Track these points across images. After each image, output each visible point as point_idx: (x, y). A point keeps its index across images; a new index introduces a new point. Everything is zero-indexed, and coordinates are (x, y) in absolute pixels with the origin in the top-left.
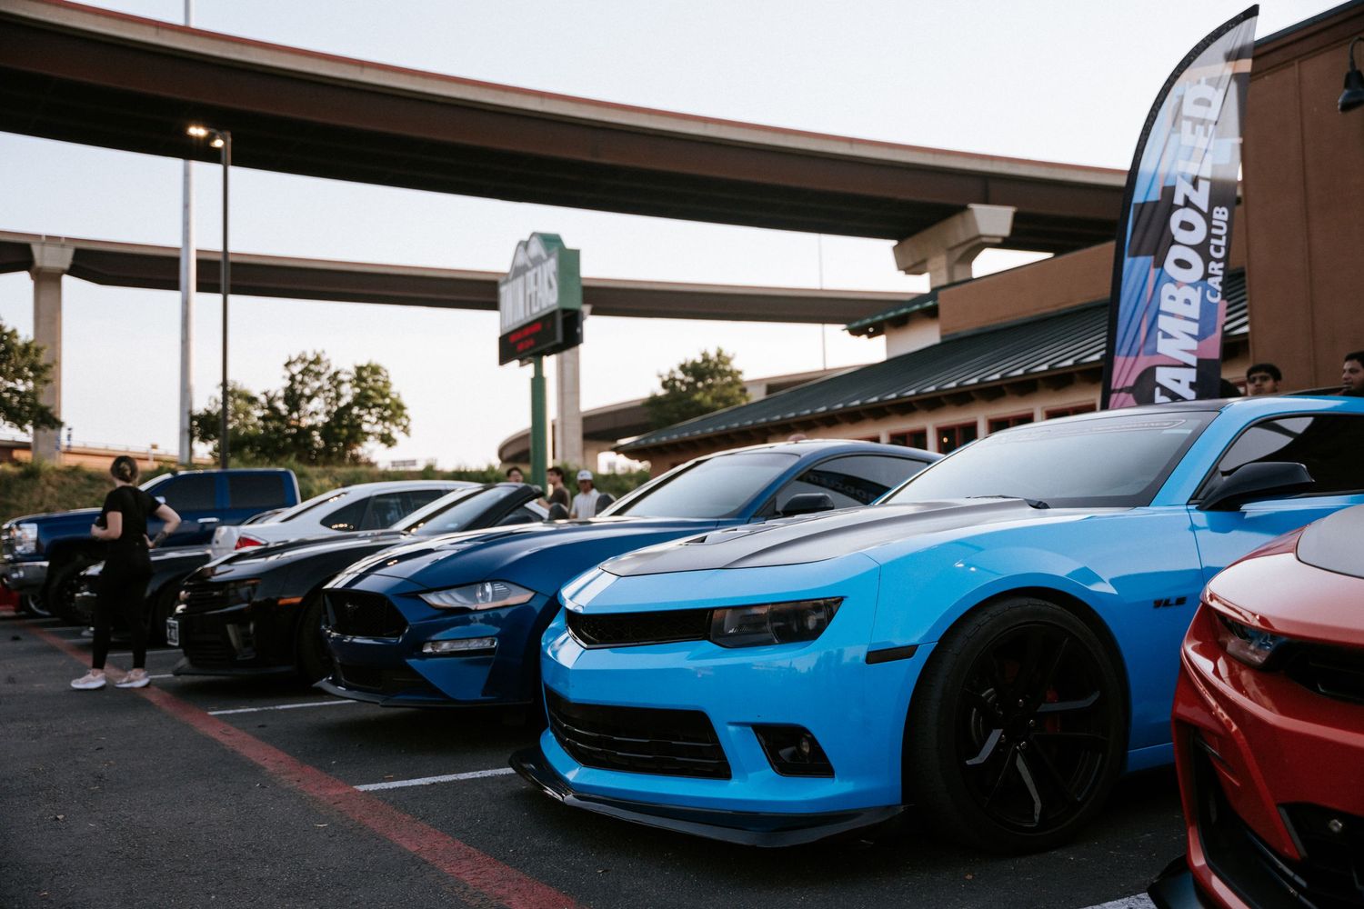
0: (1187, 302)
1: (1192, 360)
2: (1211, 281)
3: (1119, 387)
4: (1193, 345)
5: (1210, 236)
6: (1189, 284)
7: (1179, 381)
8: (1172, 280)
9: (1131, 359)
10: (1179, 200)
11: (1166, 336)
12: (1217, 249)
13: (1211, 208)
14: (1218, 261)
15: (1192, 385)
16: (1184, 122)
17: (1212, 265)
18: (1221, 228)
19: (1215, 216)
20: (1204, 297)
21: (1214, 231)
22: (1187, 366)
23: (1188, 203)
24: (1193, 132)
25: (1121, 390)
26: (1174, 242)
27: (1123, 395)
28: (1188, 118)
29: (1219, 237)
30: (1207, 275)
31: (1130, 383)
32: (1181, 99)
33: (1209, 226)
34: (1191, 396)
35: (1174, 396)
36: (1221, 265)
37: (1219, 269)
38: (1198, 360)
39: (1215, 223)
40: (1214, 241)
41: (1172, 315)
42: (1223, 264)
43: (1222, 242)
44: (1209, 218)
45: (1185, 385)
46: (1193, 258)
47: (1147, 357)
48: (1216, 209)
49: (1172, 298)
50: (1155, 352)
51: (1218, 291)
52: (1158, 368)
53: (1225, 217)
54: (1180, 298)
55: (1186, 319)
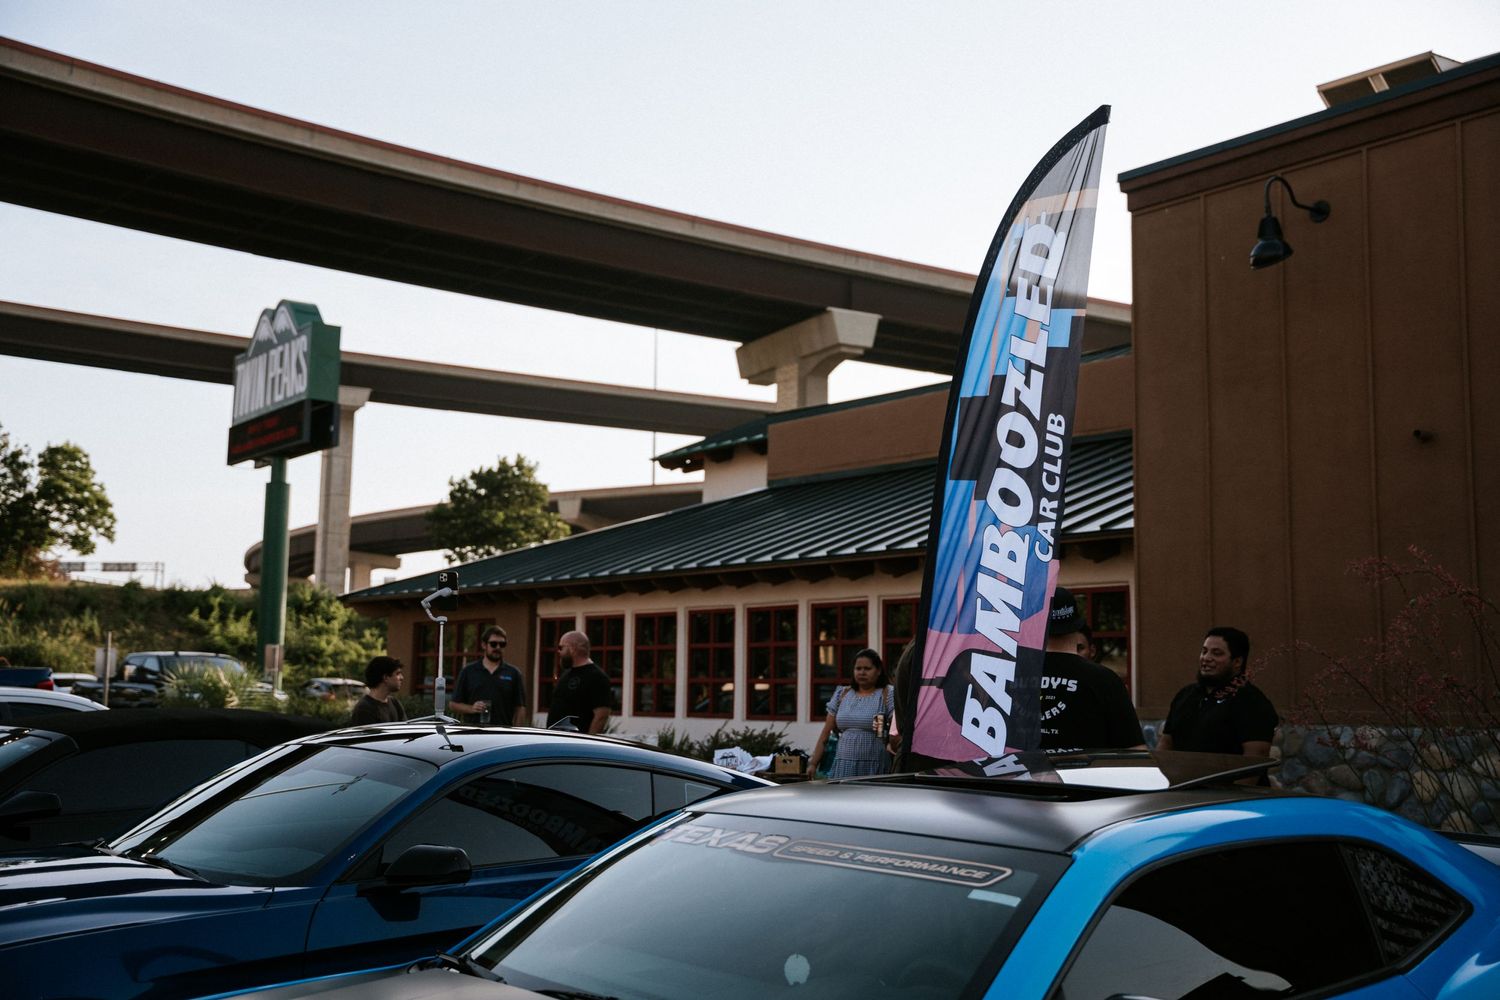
0: (1013, 556)
1: (1013, 648)
2: (1042, 526)
3: (930, 676)
4: (1014, 624)
5: (1042, 457)
6: (1015, 529)
7: (993, 678)
8: (997, 522)
9: (946, 634)
11: (988, 606)
12: (1051, 477)
13: (1044, 414)
14: (1050, 496)
15: (1009, 688)
16: (1021, 281)
17: (1044, 502)
18: (1055, 446)
19: (1050, 427)
20: (1031, 550)
21: (1048, 450)
22: (1005, 655)
23: (1019, 407)
24: (1029, 295)
25: (931, 682)
26: (1000, 464)
27: (934, 689)
28: (1026, 275)
29: (1053, 460)
30: (1037, 518)
31: (942, 673)
32: (1019, 244)
33: (1043, 443)
34: (1006, 703)
35: (987, 702)
36: (1055, 504)
37: (1052, 510)
38: (1019, 648)
39: (1049, 437)
40: (1047, 466)
41: (994, 574)
42: (1057, 502)
43: (1057, 469)
44: (1040, 427)
45: (1001, 684)
46: (1020, 487)
47: (963, 636)
48: (1051, 416)
49: (994, 548)
50: (972, 630)
51: (1050, 544)
52: (973, 654)
53: (1061, 430)
54: (1005, 550)
55: (1011, 582)
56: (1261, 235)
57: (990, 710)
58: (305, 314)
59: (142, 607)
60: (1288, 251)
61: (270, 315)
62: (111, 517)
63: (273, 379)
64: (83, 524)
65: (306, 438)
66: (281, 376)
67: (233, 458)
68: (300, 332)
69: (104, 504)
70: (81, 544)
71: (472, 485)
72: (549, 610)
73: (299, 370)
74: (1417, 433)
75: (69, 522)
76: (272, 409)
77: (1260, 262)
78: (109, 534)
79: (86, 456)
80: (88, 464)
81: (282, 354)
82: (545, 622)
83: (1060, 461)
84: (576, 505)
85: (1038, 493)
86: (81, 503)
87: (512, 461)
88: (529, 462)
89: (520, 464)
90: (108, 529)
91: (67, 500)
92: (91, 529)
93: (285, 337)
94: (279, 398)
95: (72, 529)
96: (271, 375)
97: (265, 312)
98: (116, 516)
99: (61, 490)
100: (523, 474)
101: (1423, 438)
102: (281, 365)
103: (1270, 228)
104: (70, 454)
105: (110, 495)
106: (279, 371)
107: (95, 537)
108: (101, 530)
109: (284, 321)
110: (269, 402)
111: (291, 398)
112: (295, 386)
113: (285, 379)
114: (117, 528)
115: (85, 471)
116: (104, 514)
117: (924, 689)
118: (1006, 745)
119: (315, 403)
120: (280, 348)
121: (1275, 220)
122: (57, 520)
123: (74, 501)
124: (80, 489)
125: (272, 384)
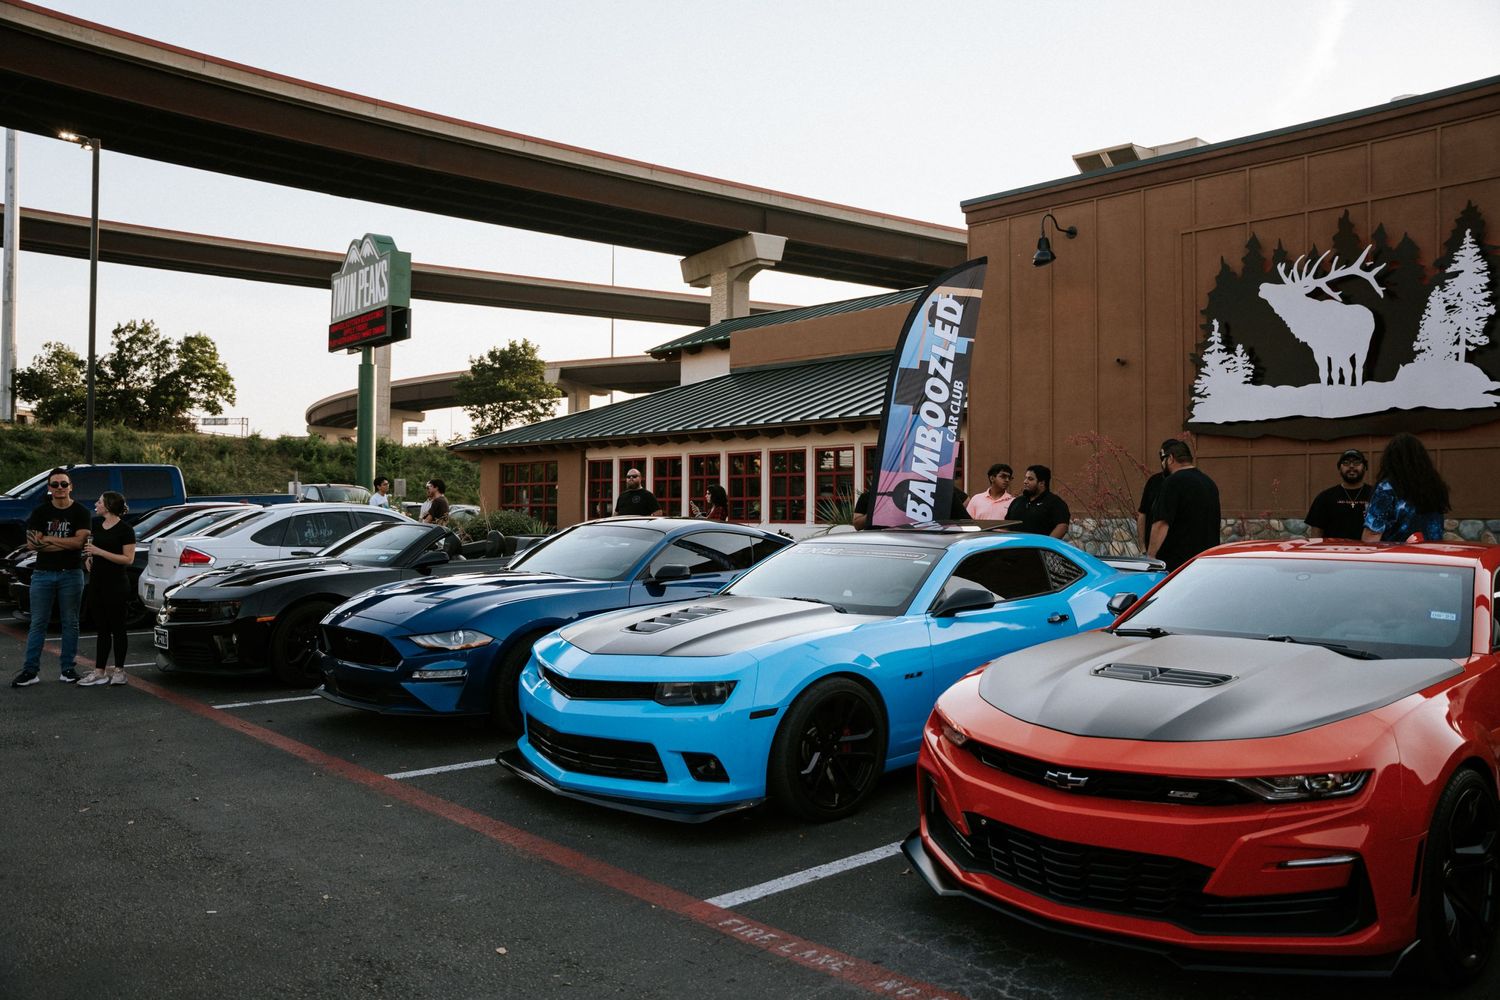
0: (934, 440)
1: (934, 478)
2: (950, 428)
4: (935, 468)
5: (951, 398)
6: (935, 428)
7: (924, 491)
8: (925, 425)
9: (893, 474)
10: (931, 371)
11: (918, 460)
12: (955, 408)
13: (953, 381)
14: (955, 416)
15: (933, 495)
16: (937, 321)
17: (951, 417)
18: (958, 395)
19: (955, 386)
20: (944, 438)
21: (954, 396)
22: (930, 482)
23: (937, 374)
24: (943, 328)
26: (927, 399)
28: (940, 318)
29: (957, 401)
30: (947, 424)
32: (935, 304)
33: (951, 393)
34: (931, 502)
35: (920, 501)
36: (957, 419)
37: (955, 421)
38: (938, 479)
39: (955, 390)
40: (953, 402)
41: (923, 447)
43: (959, 404)
44: (951, 387)
45: (928, 494)
46: (939, 411)
47: (905, 474)
48: (956, 382)
49: (924, 436)
50: (909, 470)
51: (954, 435)
53: (961, 388)
54: (929, 437)
55: (932, 451)
56: (1039, 247)
57: (922, 505)
58: (384, 243)
59: (263, 453)
60: (1053, 257)
61: (358, 244)
62: (232, 387)
63: (362, 291)
64: (212, 393)
65: (389, 334)
66: (368, 288)
67: (333, 348)
68: (382, 258)
69: (227, 378)
70: (212, 407)
71: (488, 361)
72: (593, 455)
73: (382, 284)
74: (1118, 360)
75: (202, 391)
76: (362, 312)
77: (1038, 263)
78: (231, 399)
79: (213, 343)
80: (215, 349)
81: (368, 273)
82: (590, 462)
83: (961, 402)
84: (557, 372)
85: (948, 413)
86: (213, 377)
87: (519, 344)
88: (533, 344)
89: (525, 346)
90: (230, 396)
91: (201, 376)
92: (218, 396)
93: (370, 261)
94: (366, 304)
95: (204, 396)
96: (360, 288)
97: (353, 243)
98: (236, 387)
99: (197, 368)
100: (527, 354)
101: (1122, 363)
102: (368, 281)
103: (1044, 244)
104: (202, 342)
105: (231, 371)
106: (367, 285)
107: (221, 402)
108: (226, 397)
109: (368, 249)
110: (359, 307)
111: (376, 304)
112: (380, 296)
113: (371, 291)
114: (237, 395)
115: (214, 355)
116: (227, 386)
119: (394, 308)
120: (367, 269)
121: (1047, 240)
122: (194, 390)
123: (206, 376)
124: (211, 367)
125: (362, 294)
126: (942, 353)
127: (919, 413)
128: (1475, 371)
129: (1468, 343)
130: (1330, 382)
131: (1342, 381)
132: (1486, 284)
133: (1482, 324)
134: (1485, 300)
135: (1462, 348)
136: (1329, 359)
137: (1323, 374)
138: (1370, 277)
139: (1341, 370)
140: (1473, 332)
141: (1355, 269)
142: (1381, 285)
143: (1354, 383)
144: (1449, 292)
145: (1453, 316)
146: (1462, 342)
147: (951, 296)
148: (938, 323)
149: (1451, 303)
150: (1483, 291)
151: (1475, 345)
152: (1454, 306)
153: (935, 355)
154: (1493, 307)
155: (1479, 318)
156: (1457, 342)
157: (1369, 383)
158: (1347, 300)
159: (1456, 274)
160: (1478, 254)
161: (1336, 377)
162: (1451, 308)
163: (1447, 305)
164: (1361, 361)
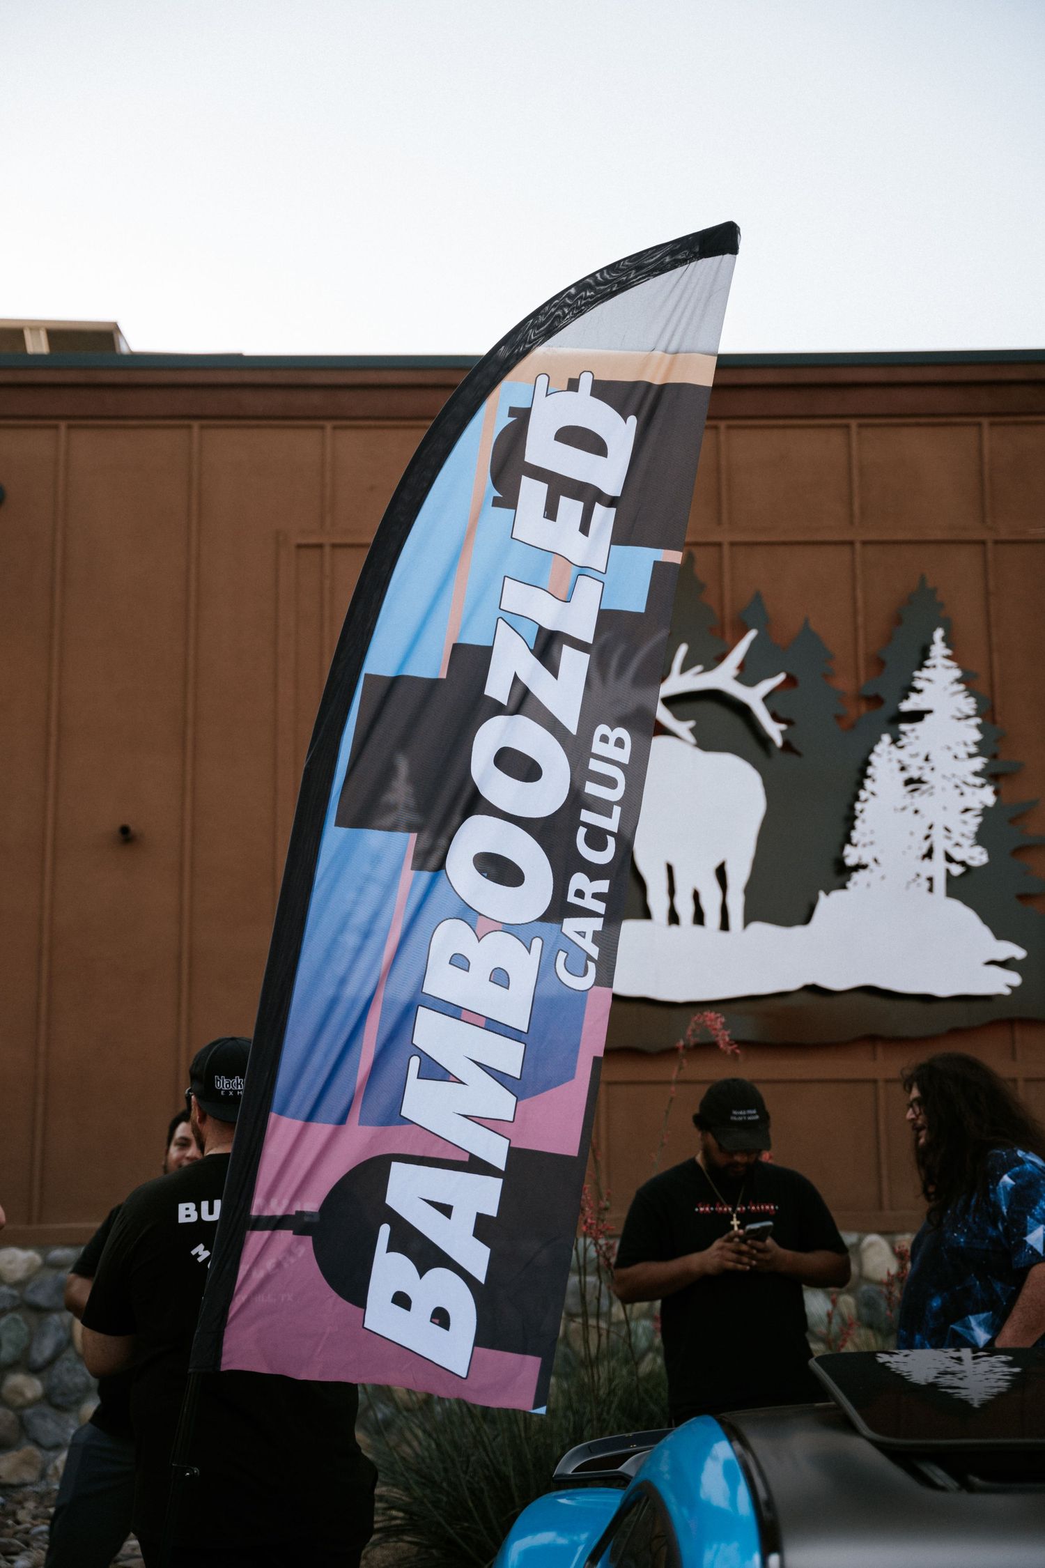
0: (500, 978)
1: (495, 1152)
2: (571, 926)
3: (277, 1208)
4: (502, 1104)
5: (576, 800)
6: (509, 928)
7: (446, 1210)
8: (467, 914)
9: (320, 1131)
10: (497, 688)
11: (433, 1071)
12: (597, 838)
13: (589, 719)
14: (594, 872)
15: (483, 1229)
16: (526, 482)
17: (579, 880)
18: (610, 783)
19: (597, 747)
20: (546, 968)
21: (591, 788)
22: (476, 1165)
23: (522, 701)
24: (551, 512)
25: (277, 1223)
26: (475, 803)
27: (286, 1236)
28: (539, 474)
29: (604, 808)
30: (560, 909)
31: (311, 1204)
32: (521, 417)
33: (580, 773)
34: (477, 1259)
36: (603, 886)
37: (596, 896)
38: (512, 1152)
39: (594, 765)
40: (586, 816)
41: (454, 1011)
42: (607, 882)
44: (577, 747)
45: (464, 1221)
46: (529, 853)
47: (370, 1130)
48: (602, 729)
49: (460, 962)
50: (393, 1116)
51: (590, 958)
52: (395, 1166)
54: (482, 965)
55: (492, 1026)
57: (439, 1275)
83: (617, 811)
85: (566, 864)
117: (255, 1239)
118: (477, 1343)
126: (549, 614)
127: (441, 865)
128: (964, 917)
129: (949, 859)
130: (674, 918)
131: (699, 918)
132: (976, 743)
133: (973, 822)
134: (976, 774)
135: (938, 867)
136: (670, 869)
137: (657, 900)
138: (753, 697)
139: (696, 896)
140: (956, 837)
141: (723, 678)
142: (776, 717)
143: (725, 926)
144: (908, 750)
145: (919, 800)
146: (938, 855)
147: (586, 384)
148: (532, 492)
149: (914, 774)
150: (971, 756)
151: (963, 863)
152: (920, 781)
153: (514, 620)
154: (989, 790)
155: (967, 810)
156: (929, 854)
157: (757, 927)
158: (706, 742)
159: (917, 716)
160: (959, 681)
161: (685, 909)
162: (913, 783)
163: (905, 775)
164: (739, 876)
